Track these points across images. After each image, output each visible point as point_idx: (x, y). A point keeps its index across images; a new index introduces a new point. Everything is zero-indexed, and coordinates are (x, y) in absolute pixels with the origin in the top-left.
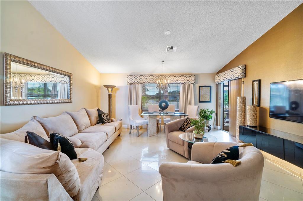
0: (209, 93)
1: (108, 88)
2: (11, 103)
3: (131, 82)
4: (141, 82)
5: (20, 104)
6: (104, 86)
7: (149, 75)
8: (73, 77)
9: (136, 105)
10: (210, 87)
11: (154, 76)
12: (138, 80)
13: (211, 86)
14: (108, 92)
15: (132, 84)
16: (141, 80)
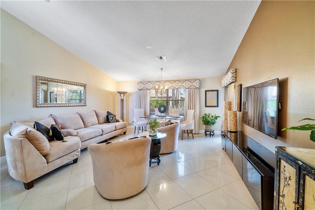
0: (216, 97)
1: (121, 94)
2: (39, 106)
3: (141, 88)
4: (149, 88)
5: (45, 107)
6: (117, 92)
7: (156, 81)
8: (87, 87)
9: (140, 109)
11: (160, 82)
12: (146, 86)
13: (218, 90)
14: (121, 97)
15: (142, 90)
16: (149, 86)
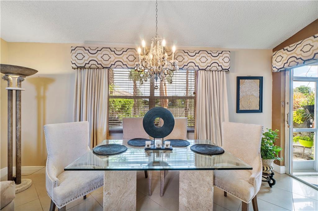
0: (259, 92)
3: (81, 63)
4: (105, 64)
9: (78, 122)
10: (261, 79)
12: (98, 57)
13: (262, 77)
14: (9, 85)
15: (84, 68)
16: (106, 58)
